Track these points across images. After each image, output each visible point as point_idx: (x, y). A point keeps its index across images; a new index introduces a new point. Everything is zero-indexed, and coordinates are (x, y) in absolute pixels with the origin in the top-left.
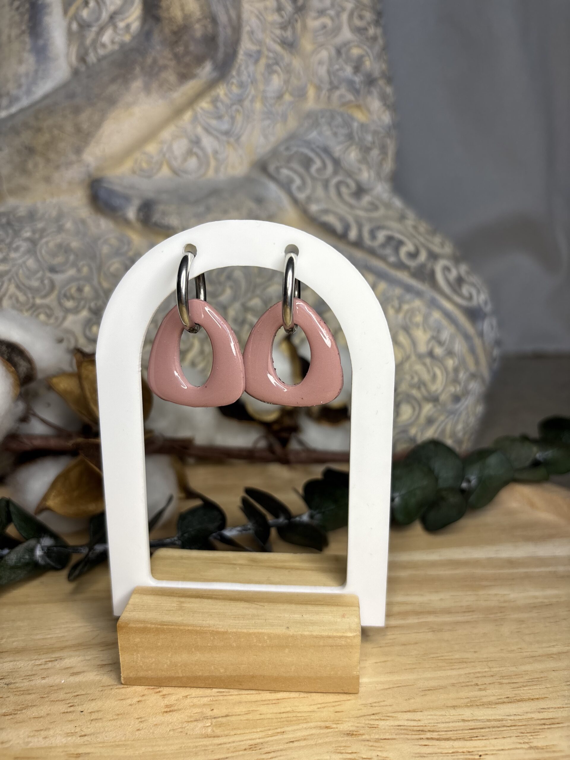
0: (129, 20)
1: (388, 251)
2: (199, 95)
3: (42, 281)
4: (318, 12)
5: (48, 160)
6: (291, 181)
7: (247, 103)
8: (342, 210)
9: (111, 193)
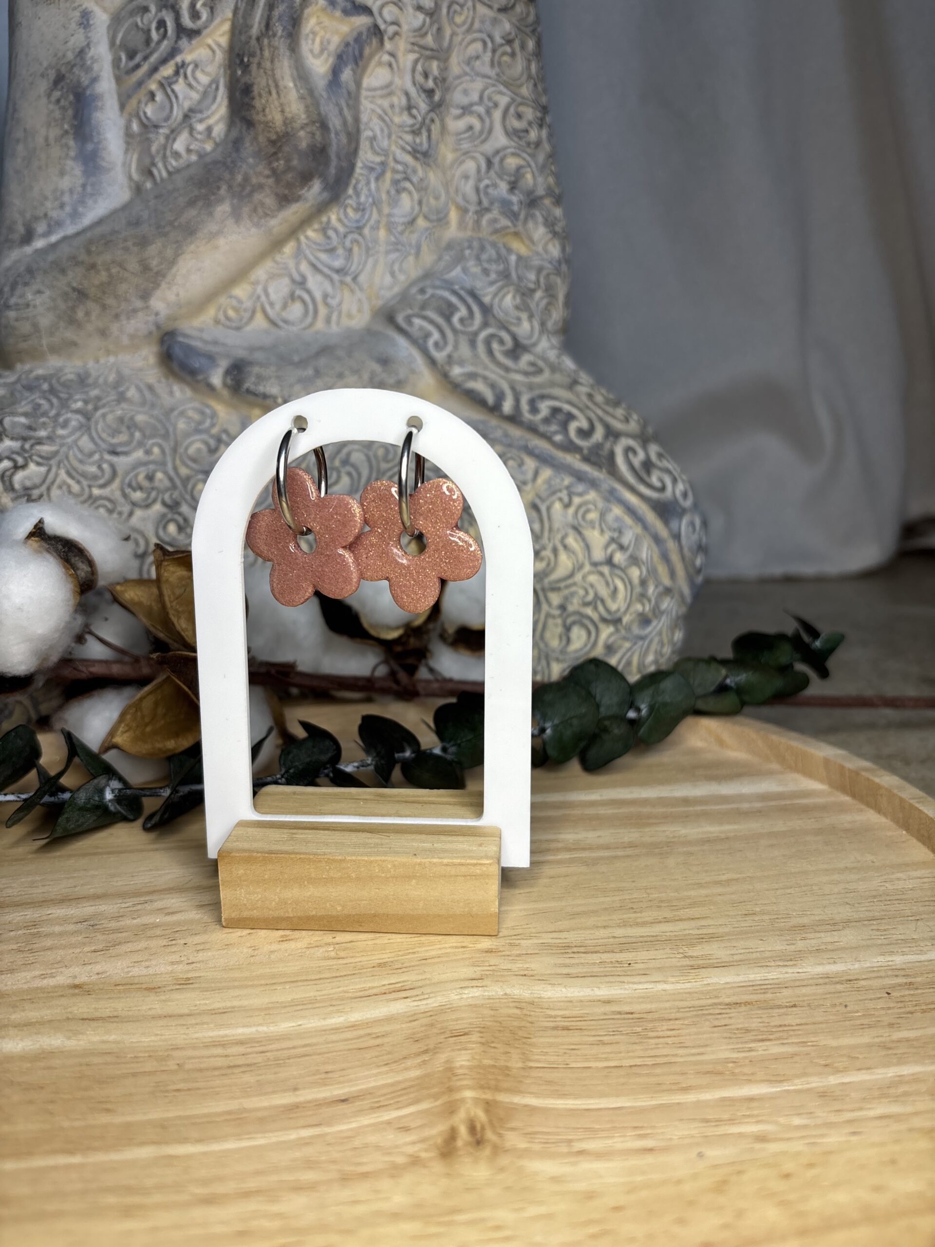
0: (211, 121)
1: (554, 428)
2: (305, 222)
3: (100, 467)
4: (463, 108)
5: (104, 307)
6: (428, 335)
7: (366, 231)
8: (494, 374)
9: (190, 350)
